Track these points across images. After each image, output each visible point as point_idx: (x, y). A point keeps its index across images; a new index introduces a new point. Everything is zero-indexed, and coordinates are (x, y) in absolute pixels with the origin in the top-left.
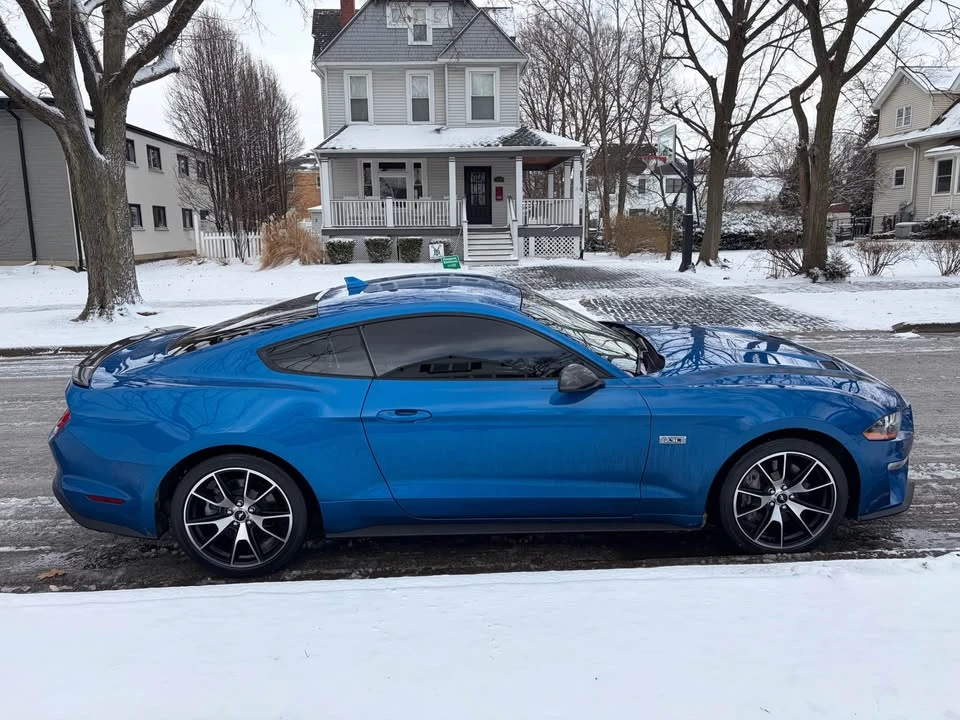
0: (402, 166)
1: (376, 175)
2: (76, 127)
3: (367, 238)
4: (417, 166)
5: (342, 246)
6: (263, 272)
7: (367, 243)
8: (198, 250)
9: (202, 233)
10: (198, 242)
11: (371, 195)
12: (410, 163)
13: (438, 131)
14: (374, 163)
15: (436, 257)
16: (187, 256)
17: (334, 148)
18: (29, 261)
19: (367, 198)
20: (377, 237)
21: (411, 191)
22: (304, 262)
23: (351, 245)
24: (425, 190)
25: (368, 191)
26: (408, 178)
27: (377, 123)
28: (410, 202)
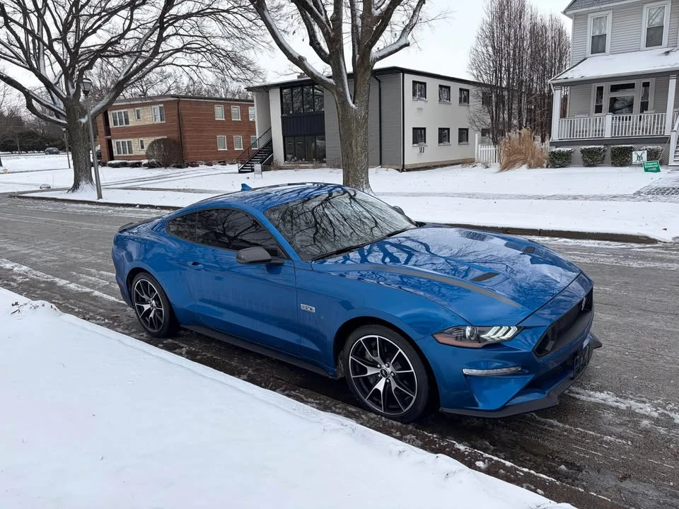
0: (632, 86)
1: (607, 96)
2: (341, 90)
3: (583, 147)
4: (646, 85)
5: (561, 154)
6: (502, 173)
7: (582, 151)
8: (476, 159)
9: (480, 146)
10: (476, 152)
11: (601, 112)
12: (638, 83)
13: (667, 53)
14: (606, 87)
15: (638, 162)
16: (468, 162)
17: (567, 78)
18: (377, 165)
19: (597, 114)
20: (593, 146)
21: (637, 106)
22: (530, 167)
23: (569, 153)
24: (651, 105)
25: (599, 109)
26: (636, 95)
27: (612, 53)
28: (635, 115)
